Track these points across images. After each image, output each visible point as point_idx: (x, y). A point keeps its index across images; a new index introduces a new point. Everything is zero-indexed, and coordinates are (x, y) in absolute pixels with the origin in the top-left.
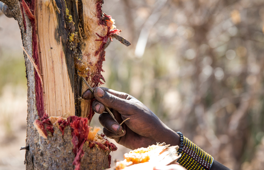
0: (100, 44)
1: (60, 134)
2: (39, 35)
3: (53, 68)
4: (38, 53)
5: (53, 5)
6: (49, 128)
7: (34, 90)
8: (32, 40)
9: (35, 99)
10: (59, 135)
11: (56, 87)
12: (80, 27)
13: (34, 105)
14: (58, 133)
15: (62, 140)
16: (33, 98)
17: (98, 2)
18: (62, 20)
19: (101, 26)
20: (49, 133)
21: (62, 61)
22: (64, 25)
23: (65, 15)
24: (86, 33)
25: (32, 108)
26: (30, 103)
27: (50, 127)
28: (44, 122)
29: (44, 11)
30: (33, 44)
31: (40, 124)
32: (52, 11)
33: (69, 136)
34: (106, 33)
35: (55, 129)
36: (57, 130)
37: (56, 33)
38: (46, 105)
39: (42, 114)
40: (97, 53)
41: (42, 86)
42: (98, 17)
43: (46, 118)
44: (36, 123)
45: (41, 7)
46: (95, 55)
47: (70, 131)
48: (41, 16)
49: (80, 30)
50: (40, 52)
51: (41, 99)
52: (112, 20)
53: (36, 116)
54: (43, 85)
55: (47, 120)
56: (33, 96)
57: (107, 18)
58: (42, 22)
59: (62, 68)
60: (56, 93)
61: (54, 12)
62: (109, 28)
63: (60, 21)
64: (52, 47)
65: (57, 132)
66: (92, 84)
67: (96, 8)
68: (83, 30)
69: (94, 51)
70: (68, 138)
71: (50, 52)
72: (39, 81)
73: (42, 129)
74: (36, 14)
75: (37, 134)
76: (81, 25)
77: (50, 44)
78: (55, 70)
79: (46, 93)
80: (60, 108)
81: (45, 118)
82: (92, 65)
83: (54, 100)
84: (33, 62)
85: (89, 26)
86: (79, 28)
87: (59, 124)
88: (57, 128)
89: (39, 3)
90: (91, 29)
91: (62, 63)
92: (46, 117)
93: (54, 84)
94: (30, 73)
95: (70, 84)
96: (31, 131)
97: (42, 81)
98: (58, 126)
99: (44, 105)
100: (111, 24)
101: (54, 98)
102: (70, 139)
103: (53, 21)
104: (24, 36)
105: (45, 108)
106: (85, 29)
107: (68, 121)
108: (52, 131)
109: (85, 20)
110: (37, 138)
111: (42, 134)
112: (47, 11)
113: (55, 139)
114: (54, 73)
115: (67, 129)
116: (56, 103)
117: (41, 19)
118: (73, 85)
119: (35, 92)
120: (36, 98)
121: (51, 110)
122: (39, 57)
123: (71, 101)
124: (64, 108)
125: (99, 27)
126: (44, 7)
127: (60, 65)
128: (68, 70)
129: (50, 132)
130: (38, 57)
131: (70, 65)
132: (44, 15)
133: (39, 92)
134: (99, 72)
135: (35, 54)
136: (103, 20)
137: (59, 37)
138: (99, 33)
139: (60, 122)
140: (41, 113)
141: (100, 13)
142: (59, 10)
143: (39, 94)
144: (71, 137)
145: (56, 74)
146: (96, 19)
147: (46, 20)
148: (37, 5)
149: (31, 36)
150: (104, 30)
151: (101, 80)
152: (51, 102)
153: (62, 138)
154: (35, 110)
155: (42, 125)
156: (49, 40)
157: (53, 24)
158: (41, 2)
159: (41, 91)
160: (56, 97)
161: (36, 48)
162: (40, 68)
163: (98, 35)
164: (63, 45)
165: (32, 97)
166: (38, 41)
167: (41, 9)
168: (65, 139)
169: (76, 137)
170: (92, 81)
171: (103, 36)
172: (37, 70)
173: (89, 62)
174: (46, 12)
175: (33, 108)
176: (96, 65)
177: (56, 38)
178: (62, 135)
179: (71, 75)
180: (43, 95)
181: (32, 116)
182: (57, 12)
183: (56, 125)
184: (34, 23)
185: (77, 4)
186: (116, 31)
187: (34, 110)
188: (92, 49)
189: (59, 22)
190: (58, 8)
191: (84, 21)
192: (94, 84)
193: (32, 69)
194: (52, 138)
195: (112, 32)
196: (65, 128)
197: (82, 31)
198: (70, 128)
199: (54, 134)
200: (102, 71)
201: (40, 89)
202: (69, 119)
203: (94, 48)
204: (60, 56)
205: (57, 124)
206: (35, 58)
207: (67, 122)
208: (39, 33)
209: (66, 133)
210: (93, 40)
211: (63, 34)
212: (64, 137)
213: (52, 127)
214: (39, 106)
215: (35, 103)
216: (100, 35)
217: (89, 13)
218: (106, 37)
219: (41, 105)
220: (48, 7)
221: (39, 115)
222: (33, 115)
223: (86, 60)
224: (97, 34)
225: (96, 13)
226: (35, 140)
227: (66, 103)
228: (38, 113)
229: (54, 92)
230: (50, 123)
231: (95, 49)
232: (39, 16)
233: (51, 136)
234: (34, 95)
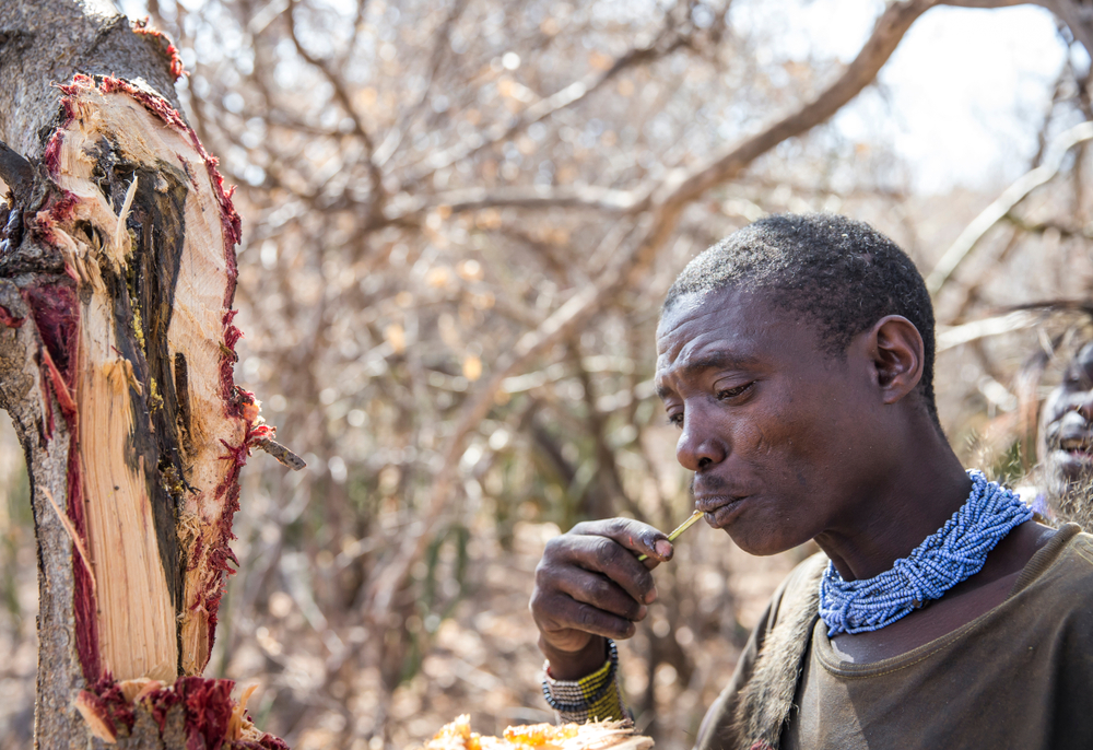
0: (227, 467)
1: (153, 727)
2: (84, 453)
3: (121, 541)
4: (83, 502)
5: (126, 374)
6: (122, 712)
7: (70, 605)
8: (66, 469)
9: (72, 630)
10: (149, 730)
11: (130, 594)
12: (179, 423)
13: (71, 648)
14: (147, 726)
15: (158, 744)
16: (65, 628)
17: (225, 358)
18: (142, 411)
19: (232, 419)
20: (119, 728)
21: (145, 520)
22: (147, 424)
23: (149, 398)
24: (195, 440)
25: (63, 655)
26: (55, 640)
27: (126, 711)
28: (107, 699)
29: (97, 390)
30: (68, 479)
31: (97, 705)
32: (120, 389)
33: (178, 733)
34: (244, 438)
35: (138, 716)
36: (145, 718)
37: (128, 447)
38: (103, 646)
39: (96, 672)
40: (220, 491)
41: (94, 595)
42: (224, 398)
43: (110, 683)
44: (83, 703)
45: (91, 380)
46: (216, 498)
47: (182, 718)
48: (92, 403)
49: (180, 433)
50: (87, 501)
51: (91, 631)
52: (257, 403)
53: (75, 678)
54: (97, 592)
55: (114, 690)
56: (65, 621)
57: (246, 399)
58: (92, 418)
59: (146, 541)
60: (131, 612)
61: (125, 391)
62: (249, 424)
63: (139, 414)
64: (117, 484)
65: (145, 723)
66: (206, 576)
67: (218, 372)
68: (188, 432)
69: (214, 486)
70: (176, 738)
71: (112, 499)
72: (87, 582)
73: (104, 716)
74: (77, 399)
75: (81, 729)
76: (181, 420)
77: (112, 477)
78: (127, 548)
79: (103, 613)
80: (141, 653)
81: (105, 685)
82: (209, 525)
83: (126, 630)
84: (73, 530)
85: (202, 421)
86: (178, 427)
87: (154, 703)
88: (144, 712)
89: (85, 368)
90: (206, 430)
91: (145, 526)
92: (108, 681)
93: (123, 587)
94: (54, 557)
95: (165, 584)
96: (58, 721)
97: (93, 580)
98: (150, 707)
99: (99, 645)
100: (255, 413)
101: (126, 626)
102: (180, 741)
103: (120, 416)
104: (38, 457)
105: (101, 655)
106: (192, 429)
107: (176, 691)
108: (130, 720)
109: (193, 405)
110: (81, 741)
111: (103, 733)
112: (105, 390)
113: (137, 743)
114: (124, 558)
115: (173, 714)
116: (130, 639)
117: (91, 413)
118: (172, 585)
119: (74, 612)
120: (77, 628)
121: (118, 659)
122: (85, 514)
123: (170, 631)
124: (152, 649)
125: (226, 422)
126: (98, 379)
127: (138, 534)
128: (159, 546)
129: (123, 725)
130: (82, 516)
131: (163, 530)
132: (98, 400)
133: (85, 612)
134: (225, 540)
135: (73, 506)
136: (235, 405)
137: (137, 458)
138: (228, 439)
139: (155, 696)
140: (91, 670)
141: (229, 387)
142: (140, 387)
143: (87, 617)
144: (184, 734)
145: (128, 558)
146: (219, 403)
147: (102, 413)
148: (79, 374)
149: (66, 459)
150: (239, 429)
151: (229, 562)
152: (118, 638)
153: (157, 739)
154: (72, 661)
155: (101, 708)
156: (111, 465)
157: (120, 422)
158: (92, 365)
159: (92, 609)
160: (132, 623)
161: (77, 492)
162: (89, 546)
163: (226, 445)
164: (148, 477)
165: (62, 625)
166: (81, 470)
167: (91, 385)
168: (166, 741)
169: (198, 736)
170: (208, 565)
171: (236, 446)
172: (81, 550)
173: (202, 515)
174: (102, 391)
175: (67, 655)
176: (218, 523)
177: (126, 461)
178: (157, 731)
179: (167, 557)
180: (97, 619)
181: (60, 678)
182: (132, 390)
183: (143, 705)
184: (74, 422)
185: (173, 365)
186: (264, 429)
187: (68, 661)
188: (207, 480)
189: (135, 417)
190: (137, 382)
191: (192, 408)
192: (212, 573)
193: (66, 547)
194: (130, 741)
195: (256, 433)
196: (168, 712)
197: (186, 435)
198: (181, 710)
199: (134, 729)
200: (232, 537)
201: (88, 602)
202: (179, 687)
203: (214, 479)
204: (139, 509)
205: (148, 701)
206: (74, 517)
207: (175, 695)
208: (84, 448)
209: (172, 726)
210: (210, 458)
211: (147, 449)
212: (164, 737)
213: (131, 710)
214: (87, 651)
215: (73, 642)
216: (229, 443)
217: (202, 388)
218: (242, 448)
219: (90, 648)
220: (108, 378)
221: (85, 676)
222: (64, 676)
223: (195, 511)
224: (222, 441)
225: (219, 388)
226: (74, 746)
227: (157, 635)
228: (84, 671)
229: (124, 609)
230: (120, 699)
231: (216, 482)
232: (86, 402)
233: (127, 734)
234: (72, 620)
